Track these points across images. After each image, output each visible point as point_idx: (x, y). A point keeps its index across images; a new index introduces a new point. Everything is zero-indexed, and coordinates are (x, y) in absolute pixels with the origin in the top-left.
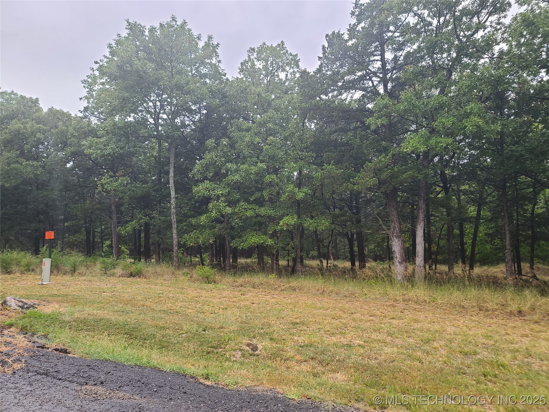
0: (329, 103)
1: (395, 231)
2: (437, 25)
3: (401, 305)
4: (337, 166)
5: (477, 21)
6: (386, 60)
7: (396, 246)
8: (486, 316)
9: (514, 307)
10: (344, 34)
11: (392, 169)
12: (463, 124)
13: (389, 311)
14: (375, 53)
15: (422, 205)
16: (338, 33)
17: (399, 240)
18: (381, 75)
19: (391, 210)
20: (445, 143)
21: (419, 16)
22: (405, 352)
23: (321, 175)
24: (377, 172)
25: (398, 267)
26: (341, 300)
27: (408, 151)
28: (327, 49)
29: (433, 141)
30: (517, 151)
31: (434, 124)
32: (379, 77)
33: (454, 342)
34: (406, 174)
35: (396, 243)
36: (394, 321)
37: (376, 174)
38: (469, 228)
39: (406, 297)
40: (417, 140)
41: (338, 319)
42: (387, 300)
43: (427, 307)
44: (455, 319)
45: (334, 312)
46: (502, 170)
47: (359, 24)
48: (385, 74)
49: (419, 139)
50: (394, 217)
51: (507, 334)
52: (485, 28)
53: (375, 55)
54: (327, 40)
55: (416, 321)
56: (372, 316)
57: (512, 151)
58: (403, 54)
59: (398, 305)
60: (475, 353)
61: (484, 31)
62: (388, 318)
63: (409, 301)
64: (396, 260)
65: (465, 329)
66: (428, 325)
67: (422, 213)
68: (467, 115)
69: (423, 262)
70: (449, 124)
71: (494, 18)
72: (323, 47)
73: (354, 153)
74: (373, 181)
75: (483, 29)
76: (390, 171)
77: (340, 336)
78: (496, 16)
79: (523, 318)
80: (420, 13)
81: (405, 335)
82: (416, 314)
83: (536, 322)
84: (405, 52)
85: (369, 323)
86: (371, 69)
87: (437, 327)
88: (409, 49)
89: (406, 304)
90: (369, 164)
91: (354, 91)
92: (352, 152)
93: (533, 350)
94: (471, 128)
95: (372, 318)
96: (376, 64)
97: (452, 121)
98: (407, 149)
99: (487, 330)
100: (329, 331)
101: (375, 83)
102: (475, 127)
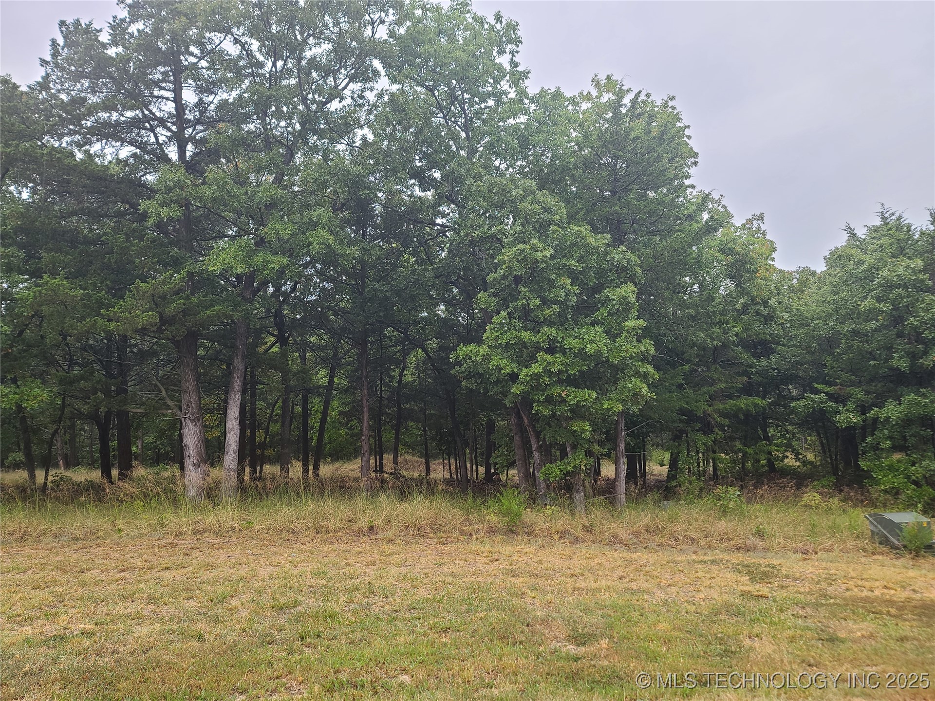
0: (58, 155)
1: (190, 409)
2: (271, 71)
3: (187, 542)
4: (75, 281)
5: (333, 84)
6: (184, 102)
7: (191, 437)
8: (324, 542)
9: (363, 522)
10: (101, 31)
11: (187, 298)
12: (307, 238)
13: (161, 557)
14: (164, 85)
15: (239, 364)
16: (89, 25)
17: (196, 426)
18: (174, 128)
19: (185, 372)
20: (278, 264)
21: (243, 45)
22: (175, 627)
23: (35, 296)
24: (158, 301)
25: (193, 473)
26: (63, 547)
27: (214, 270)
28: (63, 49)
29: (259, 258)
30: (381, 291)
31: (263, 231)
32: (169, 129)
33: (266, 593)
34: (212, 309)
35: (189, 430)
36: (167, 574)
37: (156, 305)
38: (316, 405)
39: (200, 527)
40: (232, 254)
41: (48, 587)
42: (162, 536)
43: (234, 540)
44: (276, 553)
45: (41, 574)
46: (361, 317)
47: (132, 21)
48: (181, 129)
49: (235, 252)
50: (189, 384)
51: (348, 564)
52: (342, 99)
53: (161, 88)
54: (62, 32)
55: (210, 567)
56: (123, 571)
57: (375, 290)
58: (215, 101)
59: (182, 542)
60: (296, 604)
61: (340, 102)
62: (156, 570)
63: (206, 532)
64: (188, 461)
65: (288, 566)
66: (229, 570)
67: (238, 378)
68: (314, 225)
69: (235, 463)
70: (286, 234)
71: (356, 86)
72: (54, 43)
73: (113, 261)
74: (147, 317)
75: (338, 99)
76: (182, 301)
77: (43, 622)
78: (360, 84)
79: (374, 537)
80: (243, 41)
81: (184, 594)
82: (212, 554)
83: (390, 541)
84: (218, 98)
85: (114, 586)
86: (154, 111)
87: (243, 571)
88: (225, 96)
89: (197, 540)
90: (143, 285)
91: (118, 144)
92: (109, 259)
93: (377, 584)
94: (317, 247)
95: (123, 574)
96: (166, 104)
97: (291, 230)
98: (214, 266)
99: (321, 563)
100: (20, 616)
101: (161, 139)
102: (323, 246)
